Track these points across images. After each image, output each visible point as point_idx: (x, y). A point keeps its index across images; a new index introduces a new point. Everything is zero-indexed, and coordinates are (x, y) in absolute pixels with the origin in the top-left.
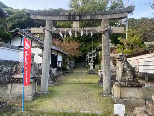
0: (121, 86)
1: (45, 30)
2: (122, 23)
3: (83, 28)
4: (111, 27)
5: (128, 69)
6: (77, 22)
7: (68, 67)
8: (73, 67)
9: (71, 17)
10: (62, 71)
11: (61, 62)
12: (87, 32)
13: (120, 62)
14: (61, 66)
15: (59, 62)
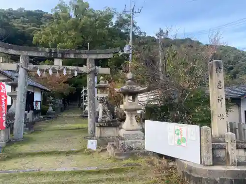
0: (100, 126)
1: (18, 66)
2: (125, 52)
3: (66, 67)
4: (97, 67)
5: (109, 111)
6: (59, 59)
7: (51, 109)
8: (59, 109)
9: (52, 54)
10: (42, 115)
11: (39, 103)
12: (70, 71)
13: (101, 104)
14: (39, 108)
15: (37, 101)
